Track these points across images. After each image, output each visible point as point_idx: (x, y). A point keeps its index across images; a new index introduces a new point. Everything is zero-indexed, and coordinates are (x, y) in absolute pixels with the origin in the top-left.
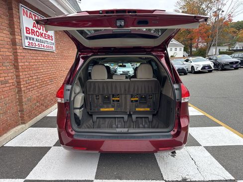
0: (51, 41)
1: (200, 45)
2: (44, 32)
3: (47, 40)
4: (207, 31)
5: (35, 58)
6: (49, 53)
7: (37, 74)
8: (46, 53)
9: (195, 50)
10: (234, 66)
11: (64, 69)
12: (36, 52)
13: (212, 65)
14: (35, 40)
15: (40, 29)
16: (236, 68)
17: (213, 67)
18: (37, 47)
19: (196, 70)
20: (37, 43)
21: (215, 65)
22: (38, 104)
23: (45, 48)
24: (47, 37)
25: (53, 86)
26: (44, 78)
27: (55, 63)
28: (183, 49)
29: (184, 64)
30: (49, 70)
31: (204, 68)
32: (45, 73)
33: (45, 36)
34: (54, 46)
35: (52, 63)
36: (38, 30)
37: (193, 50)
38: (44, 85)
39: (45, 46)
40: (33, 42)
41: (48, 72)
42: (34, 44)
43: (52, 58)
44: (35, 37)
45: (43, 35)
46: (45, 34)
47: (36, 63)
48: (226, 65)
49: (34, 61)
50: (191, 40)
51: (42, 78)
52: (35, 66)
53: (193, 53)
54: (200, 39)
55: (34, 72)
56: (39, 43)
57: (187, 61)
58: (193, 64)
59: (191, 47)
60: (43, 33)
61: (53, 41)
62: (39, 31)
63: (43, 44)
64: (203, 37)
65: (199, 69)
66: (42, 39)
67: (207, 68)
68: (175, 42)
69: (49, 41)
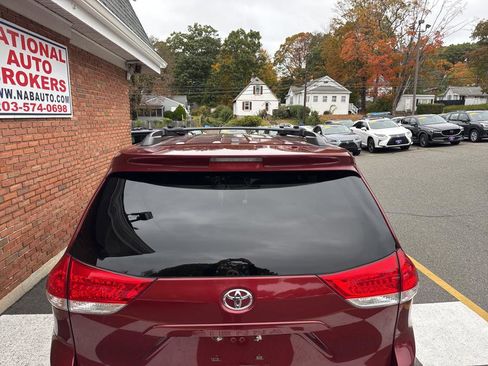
0: (60, 93)
1: (382, 91)
2: (42, 73)
3: (50, 92)
4: (395, 62)
5: (14, 139)
6: (57, 123)
7: (23, 178)
8: (46, 123)
9: (371, 99)
10: (452, 138)
11: (98, 154)
12: (18, 124)
13: (409, 136)
14: (15, 94)
15: (29, 67)
16: (455, 143)
17: (410, 140)
18: (19, 111)
19: (377, 146)
20: (20, 103)
21: (415, 134)
22: (26, 251)
23: (45, 112)
24: (49, 86)
25: (67, 200)
26: (42, 184)
27: (71, 143)
28: (348, 97)
29: (352, 133)
30: (56, 162)
31: (393, 141)
32: (45, 172)
33: (43, 83)
34: (69, 106)
35: (65, 144)
36: (22, 69)
37: (367, 99)
38: (44, 201)
39: (44, 106)
40: (10, 101)
41: (54, 169)
42: (12, 106)
43: (65, 134)
44: (15, 88)
45: (39, 80)
46: (43, 78)
47: (20, 152)
48: (436, 135)
49: (14, 146)
50: (364, 79)
51: (36, 186)
52: (15, 160)
53: (366, 106)
54: (381, 78)
55: (12, 175)
56: (26, 101)
57: (359, 125)
58: (371, 133)
59: (364, 95)
60: (37, 76)
61: (67, 94)
62: (27, 72)
63: (38, 103)
64: (387, 76)
65: (384, 143)
66: (35, 90)
67: (398, 141)
68: (333, 85)
69: (55, 93)
